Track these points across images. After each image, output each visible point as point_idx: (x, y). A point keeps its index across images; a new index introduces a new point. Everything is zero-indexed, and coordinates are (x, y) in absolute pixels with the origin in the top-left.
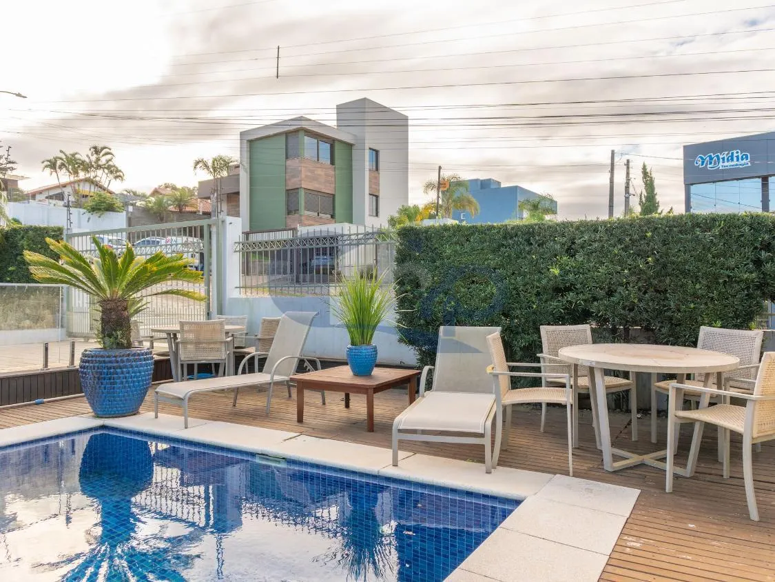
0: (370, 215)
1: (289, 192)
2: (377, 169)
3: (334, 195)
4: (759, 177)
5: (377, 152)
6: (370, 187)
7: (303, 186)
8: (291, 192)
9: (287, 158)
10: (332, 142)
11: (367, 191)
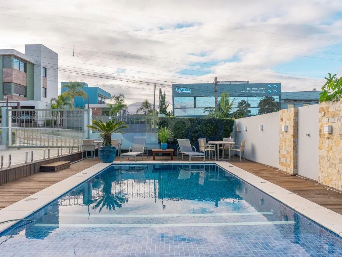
0: (43, 97)
1: (4, 83)
2: (45, 76)
3: (26, 87)
4: (193, 97)
5: (45, 69)
6: (43, 84)
7: (13, 82)
8: (5, 83)
9: (3, 67)
10: (25, 62)
11: (42, 86)
